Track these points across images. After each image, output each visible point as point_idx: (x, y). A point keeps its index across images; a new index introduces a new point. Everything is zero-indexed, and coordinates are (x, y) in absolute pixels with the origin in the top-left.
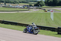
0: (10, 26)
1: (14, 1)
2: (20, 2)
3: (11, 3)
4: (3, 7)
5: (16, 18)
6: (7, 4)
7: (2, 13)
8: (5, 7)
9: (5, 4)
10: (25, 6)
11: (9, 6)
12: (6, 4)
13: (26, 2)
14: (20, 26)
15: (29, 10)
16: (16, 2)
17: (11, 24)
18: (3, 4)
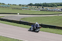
0: (48, 29)
1: (52, 5)
2: (58, 6)
3: (49, 7)
4: (41, 10)
5: (54, 21)
6: (45, 8)
7: (40, 17)
9: (43, 8)
17: (50, 28)
18: (41, 8)
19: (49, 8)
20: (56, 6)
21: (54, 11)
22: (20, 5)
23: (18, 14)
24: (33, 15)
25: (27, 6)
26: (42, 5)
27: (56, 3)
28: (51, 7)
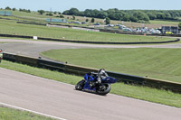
0: (121, 86)
2: (152, 18)
3: (125, 20)
4: (101, 30)
5: (139, 64)
6: (113, 23)
7: (98, 49)
8: (108, 31)
9: (107, 23)
10: (167, 28)
11: (120, 28)
12: (111, 21)
13: (170, 16)
14: (151, 87)
15: (179, 40)
16: (138, 17)
17: (125, 82)
18: (101, 23)
19: (124, 25)
20: (145, 19)
21: (141, 34)
22: (41, 12)
23: (35, 38)
24: (78, 42)
25: (61, 17)
26: (106, 14)
27: (146, 11)
28: (130, 23)
